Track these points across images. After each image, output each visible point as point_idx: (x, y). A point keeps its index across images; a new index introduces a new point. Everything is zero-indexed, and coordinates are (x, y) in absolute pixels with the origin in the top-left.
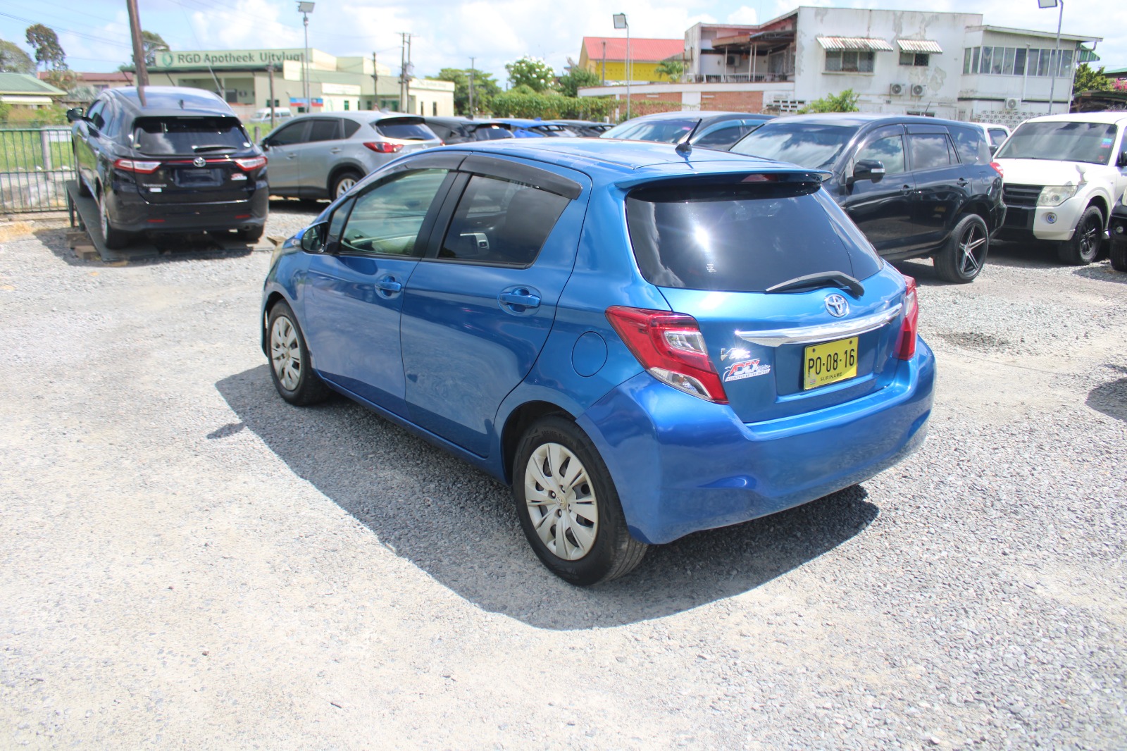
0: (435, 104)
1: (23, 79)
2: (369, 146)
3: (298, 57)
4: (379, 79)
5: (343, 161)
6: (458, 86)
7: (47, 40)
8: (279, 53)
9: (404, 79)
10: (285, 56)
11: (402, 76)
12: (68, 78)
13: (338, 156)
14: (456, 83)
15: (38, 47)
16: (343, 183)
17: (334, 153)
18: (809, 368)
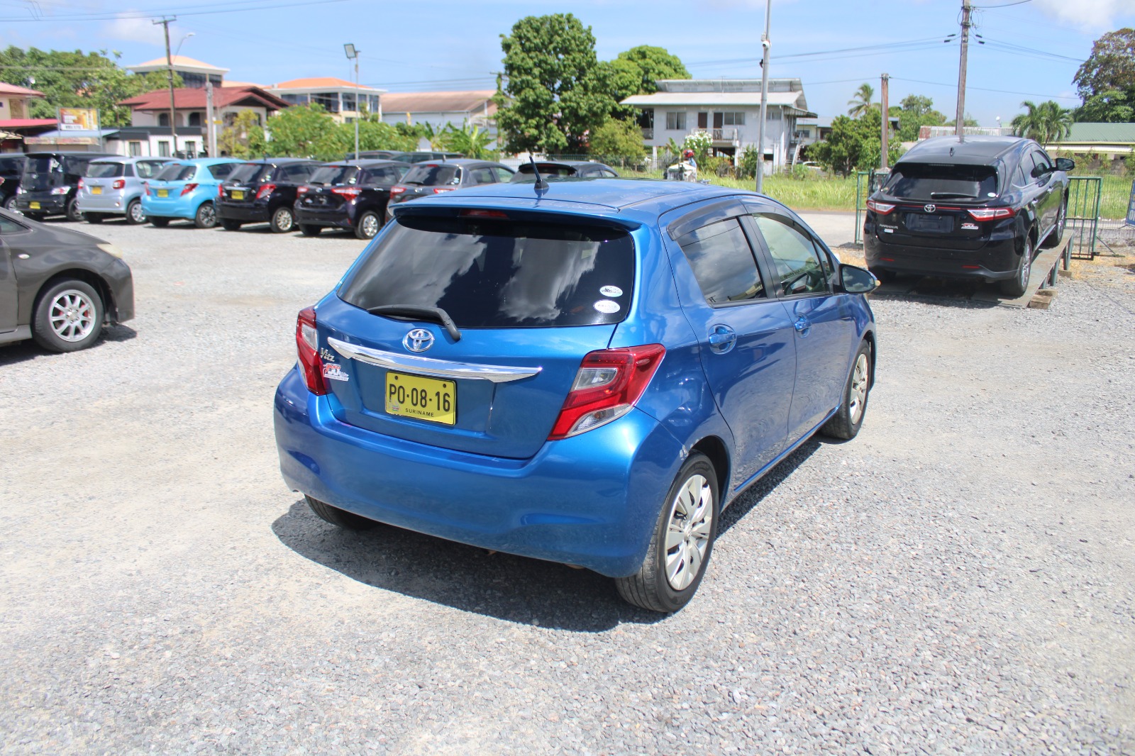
18: (391, 393)
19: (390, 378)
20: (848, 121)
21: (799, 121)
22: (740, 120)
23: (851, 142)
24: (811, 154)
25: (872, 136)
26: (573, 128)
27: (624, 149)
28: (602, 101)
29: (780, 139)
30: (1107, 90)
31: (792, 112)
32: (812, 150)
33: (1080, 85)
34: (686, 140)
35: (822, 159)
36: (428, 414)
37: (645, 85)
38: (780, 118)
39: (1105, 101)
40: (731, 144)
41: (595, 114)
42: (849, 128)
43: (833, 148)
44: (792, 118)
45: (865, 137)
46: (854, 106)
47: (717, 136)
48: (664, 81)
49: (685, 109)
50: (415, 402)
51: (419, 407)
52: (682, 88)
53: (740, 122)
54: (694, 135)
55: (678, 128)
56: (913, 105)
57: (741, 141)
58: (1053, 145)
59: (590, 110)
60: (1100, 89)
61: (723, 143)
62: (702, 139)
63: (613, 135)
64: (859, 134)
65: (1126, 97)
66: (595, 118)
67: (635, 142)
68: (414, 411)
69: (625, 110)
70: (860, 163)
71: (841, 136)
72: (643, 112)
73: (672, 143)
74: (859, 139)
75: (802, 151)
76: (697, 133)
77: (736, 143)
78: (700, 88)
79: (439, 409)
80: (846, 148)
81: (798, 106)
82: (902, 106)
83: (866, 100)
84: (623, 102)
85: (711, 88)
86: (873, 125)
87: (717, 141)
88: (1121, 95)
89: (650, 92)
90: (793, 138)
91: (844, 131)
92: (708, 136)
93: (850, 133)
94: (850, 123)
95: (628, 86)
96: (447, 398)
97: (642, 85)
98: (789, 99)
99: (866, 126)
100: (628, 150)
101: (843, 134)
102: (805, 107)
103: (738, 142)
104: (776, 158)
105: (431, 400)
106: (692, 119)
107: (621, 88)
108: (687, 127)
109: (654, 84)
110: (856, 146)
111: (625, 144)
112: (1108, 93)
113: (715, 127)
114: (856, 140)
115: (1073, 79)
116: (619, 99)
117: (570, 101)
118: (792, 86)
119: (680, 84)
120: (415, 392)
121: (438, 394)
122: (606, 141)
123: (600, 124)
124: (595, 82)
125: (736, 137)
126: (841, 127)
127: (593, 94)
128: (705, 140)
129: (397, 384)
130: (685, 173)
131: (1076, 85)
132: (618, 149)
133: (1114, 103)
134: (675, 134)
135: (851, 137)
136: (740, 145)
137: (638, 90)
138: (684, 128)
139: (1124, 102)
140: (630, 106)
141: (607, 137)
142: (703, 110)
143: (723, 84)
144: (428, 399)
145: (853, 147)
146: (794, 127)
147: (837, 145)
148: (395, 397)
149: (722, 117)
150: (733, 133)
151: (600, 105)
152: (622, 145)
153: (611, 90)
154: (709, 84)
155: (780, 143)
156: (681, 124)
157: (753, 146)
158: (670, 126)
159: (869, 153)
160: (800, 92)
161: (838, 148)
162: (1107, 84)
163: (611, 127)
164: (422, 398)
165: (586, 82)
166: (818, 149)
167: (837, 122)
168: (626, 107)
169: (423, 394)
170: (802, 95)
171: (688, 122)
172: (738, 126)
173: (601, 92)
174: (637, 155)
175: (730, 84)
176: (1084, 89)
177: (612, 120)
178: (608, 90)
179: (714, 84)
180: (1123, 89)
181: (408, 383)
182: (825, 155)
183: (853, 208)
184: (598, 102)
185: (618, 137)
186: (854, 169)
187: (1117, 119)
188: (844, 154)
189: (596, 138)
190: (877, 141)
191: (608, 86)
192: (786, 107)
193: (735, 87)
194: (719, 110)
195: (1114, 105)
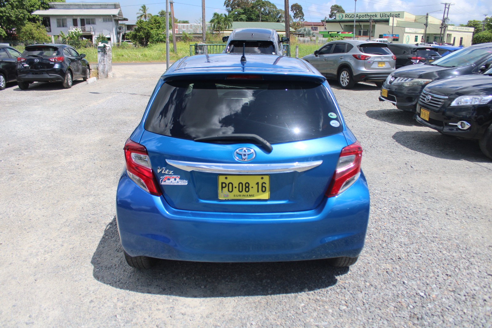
0: (462, 38)
1: (281, 25)
2: (355, 56)
3: (398, 15)
4: (428, 25)
5: (343, 63)
6: (476, 30)
7: (298, 10)
8: (389, 14)
9: (444, 26)
10: (391, 15)
11: (442, 24)
12: (299, 24)
13: (343, 60)
14: (475, 28)
15: (295, 12)
16: (343, 73)
17: (341, 58)
18: (222, 187)
19: (221, 179)
20: (143, 22)
21: (120, 22)
22: (93, 22)
23: (146, 31)
24: (128, 37)
25: (155, 28)
26: (8, 27)
27: (38, 37)
28: (23, 13)
29: (113, 30)
30: (237, 9)
31: (117, 18)
32: (128, 35)
33: (227, 7)
34: (69, 32)
35: (133, 39)
36: (250, 196)
37: (43, 5)
38: (112, 21)
39: (236, 13)
40: (90, 33)
41: (19, 19)
42: (144, 25)
43: (138, 34)
44: (117, 21)
45: (152, 29)
46: (139, 15)
47: (84, 30)
48: (53, 3)
49: (66, 17)
50: (241, 190)
51: (244, 193)
52: (62, 7)
53: (94, 23)
54: (73, 29)
55: (63, 26)
56: (164, 14)
57: (95, 32)
58: (226, 30)
59: (16, 17)
60: (234, 8)
61: (86, 33)
62: (77, 31)
63: (31, 30)
64: (149, 27)
65: (244, 12)
66: (19, 22)
67: (43, 34)
68: (240, 196)
69: (34, 18)
70: (150, 40)
71: (140, 29)
72: (43, 18)
73: (62, 34)
74: (149, 30)
75: (123, 36)
76: (74, 29)
77: (93, 33)
78: (71, 7)
79: (258, 191)
80: (144, 34)
81: (119, 15)
82: (159, 15)
83: (144, 12)
84: (33, 14)
85: (77, 7)
86: (154, 23)
87: (84, 32)
88: (242, 11)
89: (46, 9)
90: (118, 30)
91: (142, 26)
92: (79, 30)
93: (145, 27)
94: (144, 23)
95: (34, 5)
96: (264, 185)
97: (41, 5)
98: (115, 12)
99: (151, 24)
100: (40, 38)
101: (142, 28)
102: (122, 16)
103: (93, 32)
104: (112, 39)
105: (252, 187)
106: (70, 22)
107: (31, 7)
108: (68, 26)
109: (48, 5)
110: (148, 33)
111: (38, 34)
112: (238, 10)
113: (81, 26)
114: (148, 30)
115: (224, 4)
116: (31, 11)
117: (5, 12)
118: (116, 6)
119: (61, 5)
120: (241, 185)
121: (258, 184)
122: (28, 33)
123: (24, 25)
124: (17, 3)
125: (92, 30)
126: (140, 25)
127: (17, 9)
128: (78, 32)
129: (227, 182)
130: (106, 48)
131: (225, 6)
132: (35, 37)
133: (239, 14)
134: (62, 29)
135: (145, 29)
136: (95, 34)
137: (39, 8)
138: (66, 26)
139: (243, 14)
140: (36, 15)
141: (27, 31)
142: (75, 18)
143: (83, 5)
144: (250, 187)
145: (147, 33)
146: (118, 25)
147: (139, 33)
148: (225, 190)
149: (85, 21)
150: (91, 28)
151: (22, 15)
152: (35, 35)
153: (26, 7)
154: (76, 5)
155: (113, 32)
156: (64, 25)
157: (102, 34)
158: (59, 26)
159: (155, 36)
160: (119, 9)
161: (140, 34)
162: (236, 6)
163: (29, 26)
164: (246, 187)
165: (12, 3)
166: (131, 35)
167: (138, 22)
168: (34, 16)
169: (247, 185)
170: (120, 10)
171: (68, 23)
172: (93, 25)
173: (20, 8)
174: (45, 40)
175: (86, 5)
176: (228, 8)
177: (28, 22)
178: (25, 7)
179: (78, 5)
180: (242, 8)
181: (235, 181)
182: (134, 37)
183: (165, 61)
184: (21, 14)
185: (34, 31)
186: (149, 43)
187: (241, 20)
188: (143, 37)
189: (22, 32)
190: (157, 31)
191: (24, 5)
192: (114, 16)
193: (89, 7)
194: (83, 18)
195: (240, 15)
